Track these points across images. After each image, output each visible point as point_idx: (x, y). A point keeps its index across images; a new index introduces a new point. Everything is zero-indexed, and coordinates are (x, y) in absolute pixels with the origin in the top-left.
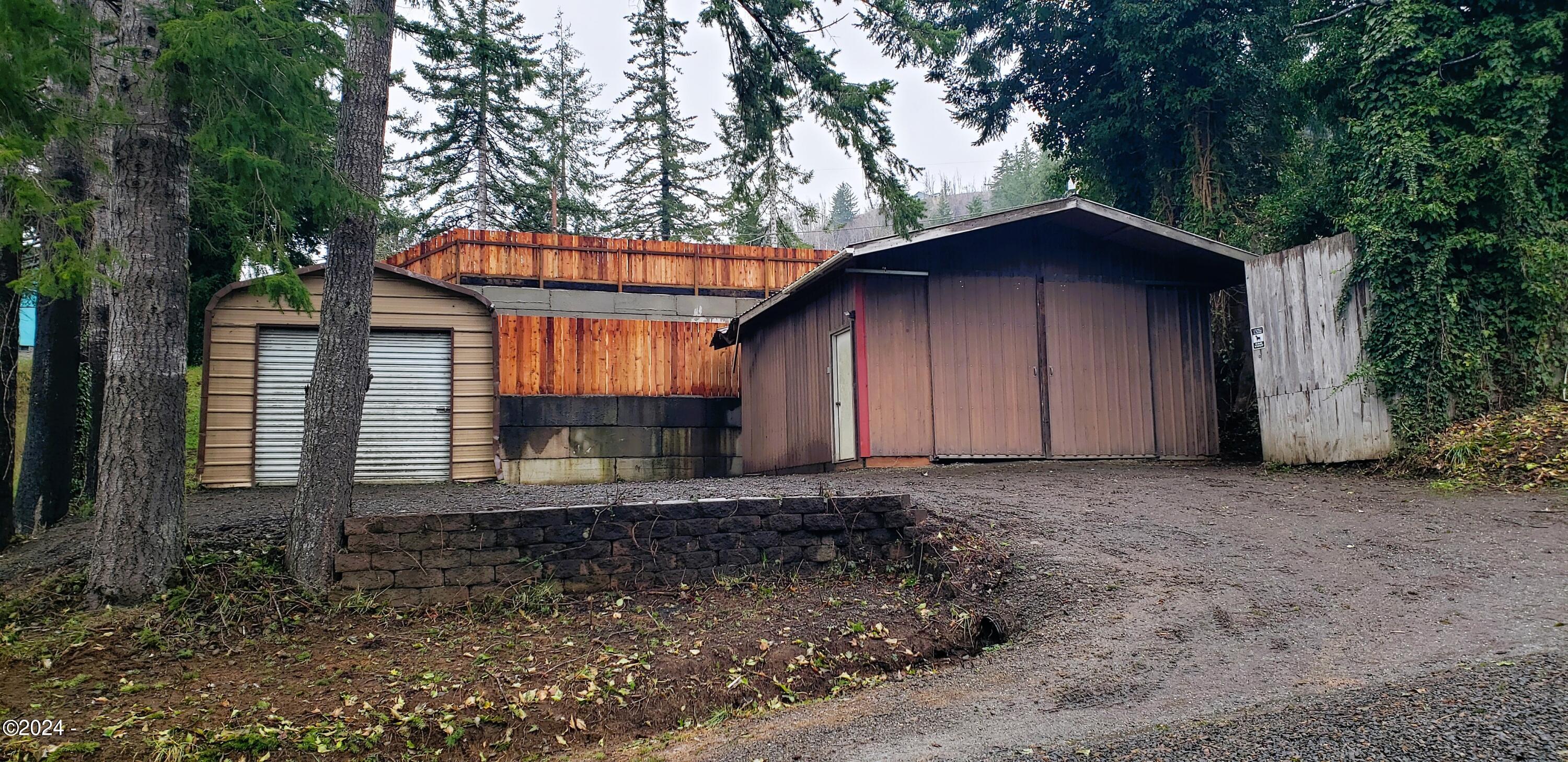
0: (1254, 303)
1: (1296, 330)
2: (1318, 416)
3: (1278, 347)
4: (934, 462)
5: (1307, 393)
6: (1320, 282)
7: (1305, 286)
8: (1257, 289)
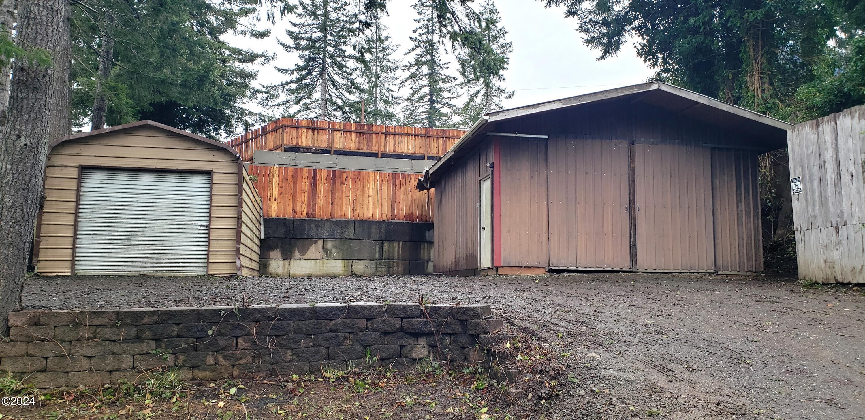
0: (794, 159)
1: (829, 179)
2: (846, 247)
3: (813, 192)
4: (549, 272)
5: (837, 228)
6: (850, 141)
7: (837, 145)
8: (796, 148)
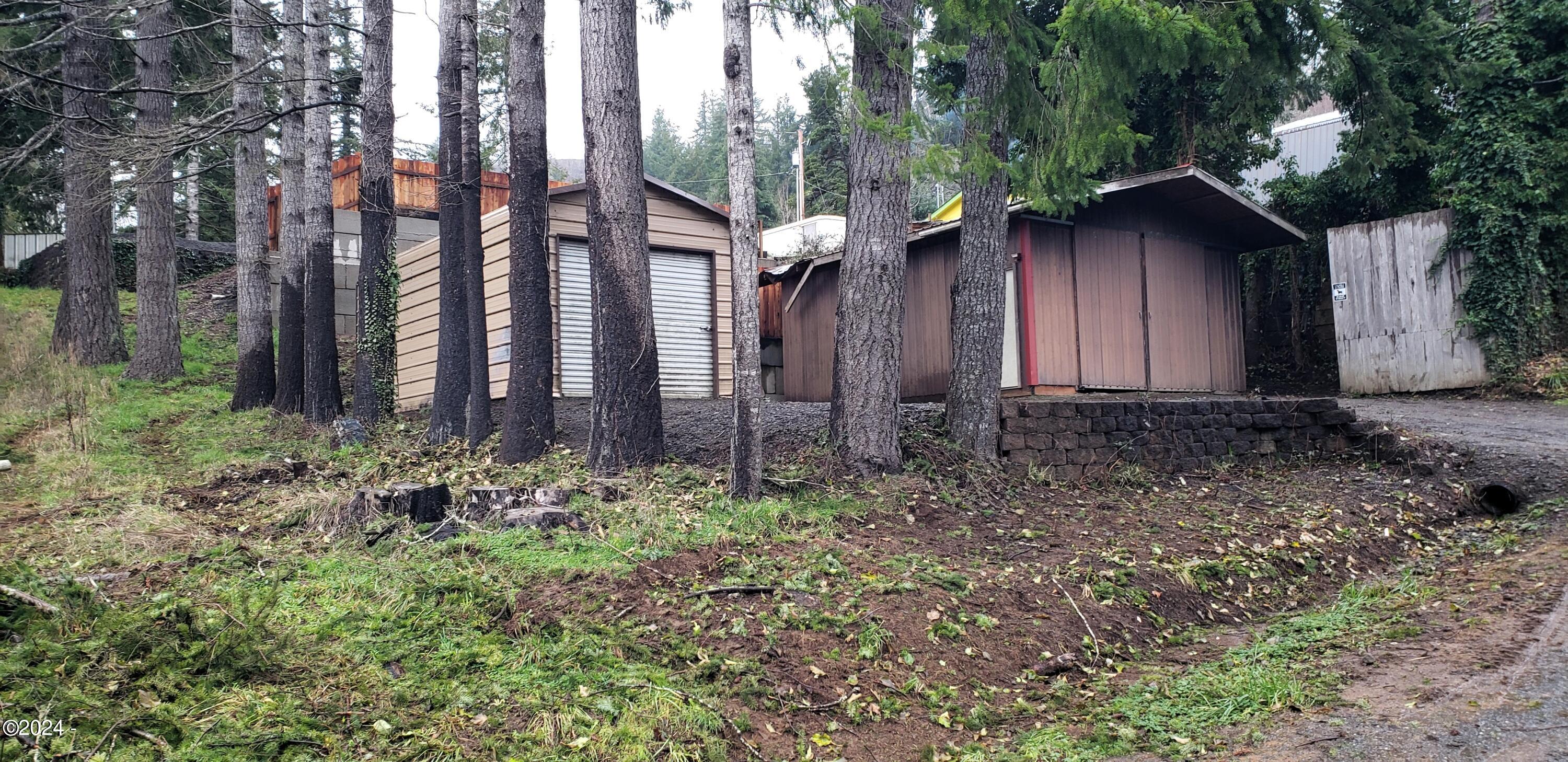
0: (1336, 264)
1: (1383, 286)
2: (1404, 355)
3: (1362, 300)
4: (1079, 392)
5: (1393, 337)
6: (1411, 248)
7: (1394, 251)
8: (1340, 252)
